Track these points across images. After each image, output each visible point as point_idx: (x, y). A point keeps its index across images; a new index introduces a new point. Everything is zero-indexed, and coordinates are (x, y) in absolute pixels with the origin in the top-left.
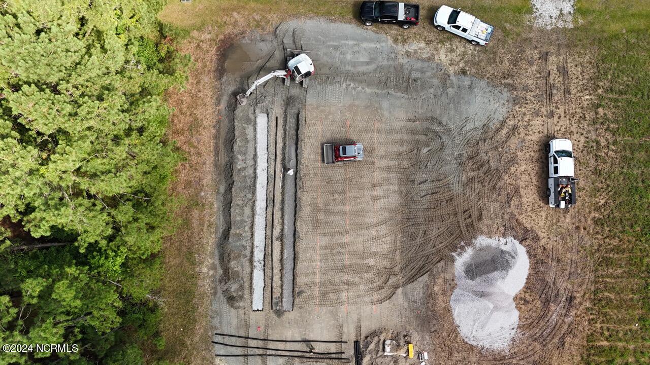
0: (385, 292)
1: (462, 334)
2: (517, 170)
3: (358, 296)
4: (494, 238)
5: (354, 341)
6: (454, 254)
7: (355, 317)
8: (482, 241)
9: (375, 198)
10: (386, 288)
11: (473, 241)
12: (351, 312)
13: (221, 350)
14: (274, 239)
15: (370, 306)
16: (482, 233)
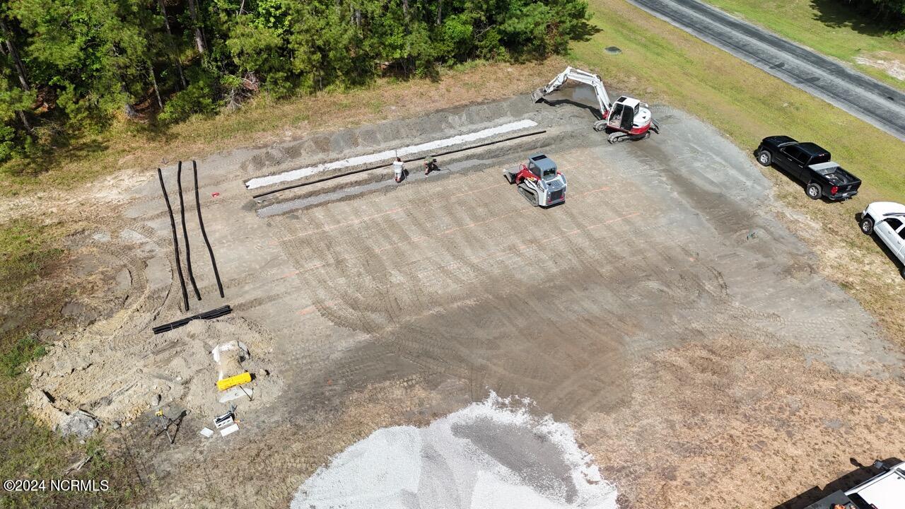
0: (349, 313)
1: (309, 481)
2: (775, 439)
3: (322, 282)
4: (584, 453)
5: (229, 307)
6: (493, 394)
7: (279, 289)
8: (561, 434)
9: (512, 248)
10: (356, 314)
11: (546, 418)
12: (286, 283)
13: (169, 172)
14: (370, 171)
15: (309, 302)
16: (577, 426)
